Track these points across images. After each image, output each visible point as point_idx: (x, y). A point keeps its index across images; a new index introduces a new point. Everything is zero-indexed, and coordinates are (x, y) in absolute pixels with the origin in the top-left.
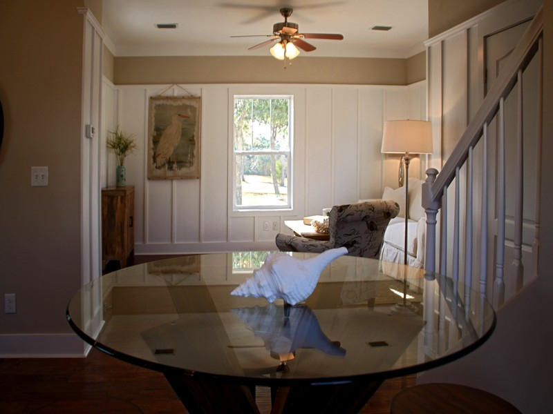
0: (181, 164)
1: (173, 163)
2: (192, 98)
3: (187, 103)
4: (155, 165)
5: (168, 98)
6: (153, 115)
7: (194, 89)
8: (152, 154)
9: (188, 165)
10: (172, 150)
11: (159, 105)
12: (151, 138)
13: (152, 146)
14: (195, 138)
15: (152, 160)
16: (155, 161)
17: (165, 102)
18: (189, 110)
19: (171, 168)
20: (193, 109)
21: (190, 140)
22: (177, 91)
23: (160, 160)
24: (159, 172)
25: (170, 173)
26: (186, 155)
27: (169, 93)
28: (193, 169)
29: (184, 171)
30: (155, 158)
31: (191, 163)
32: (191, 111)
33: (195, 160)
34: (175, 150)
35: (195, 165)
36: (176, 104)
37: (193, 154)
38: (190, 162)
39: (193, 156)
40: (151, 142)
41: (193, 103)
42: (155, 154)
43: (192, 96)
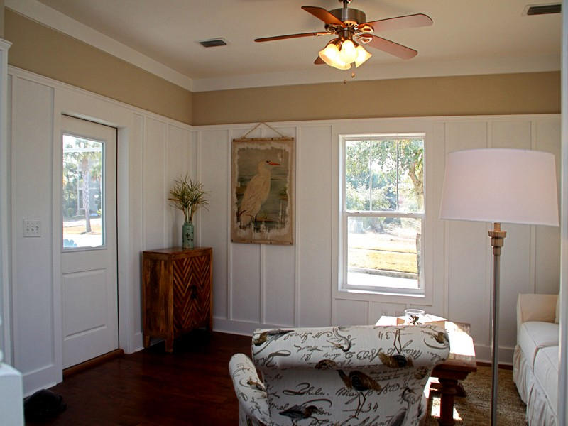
0: (270, 224)
1: (261, 222)
2: (284, 139)
3: (276, 145)
4: (239, 223)
5: (253, 140)
6: (236, 162)
7: (285, 128)
8: (236, 210)
9: (279, 226)
10: (259, 206)
11: (243, 149)
12: (235, 191)
13: (235, 200)
14: (287, 192)
15: (236, 218)
16: (238, 219)
17: (250, 146)
18: (279, 155)
19: (257, 229)
20: (284, 154)
21: (282, 194)
22: (264, 131)
23: (245, 219)
24: (243, 233)
25: (256, 235)
26: (276, 213)
27: (255, 134)
28: (285, 231)
29: (274, 233)
30: (238, 215)
31: (283, 224)
32: (282, 157)
33: (288, 219)
34: (262, 206)
35: (287, 226)
36: (263, 148)
37: (285, 212)
38: (281, 223)
39: (285, 215)
40: (235, 195)
41: (285, 147)
42: (239, 209)
43: (283, 137)
